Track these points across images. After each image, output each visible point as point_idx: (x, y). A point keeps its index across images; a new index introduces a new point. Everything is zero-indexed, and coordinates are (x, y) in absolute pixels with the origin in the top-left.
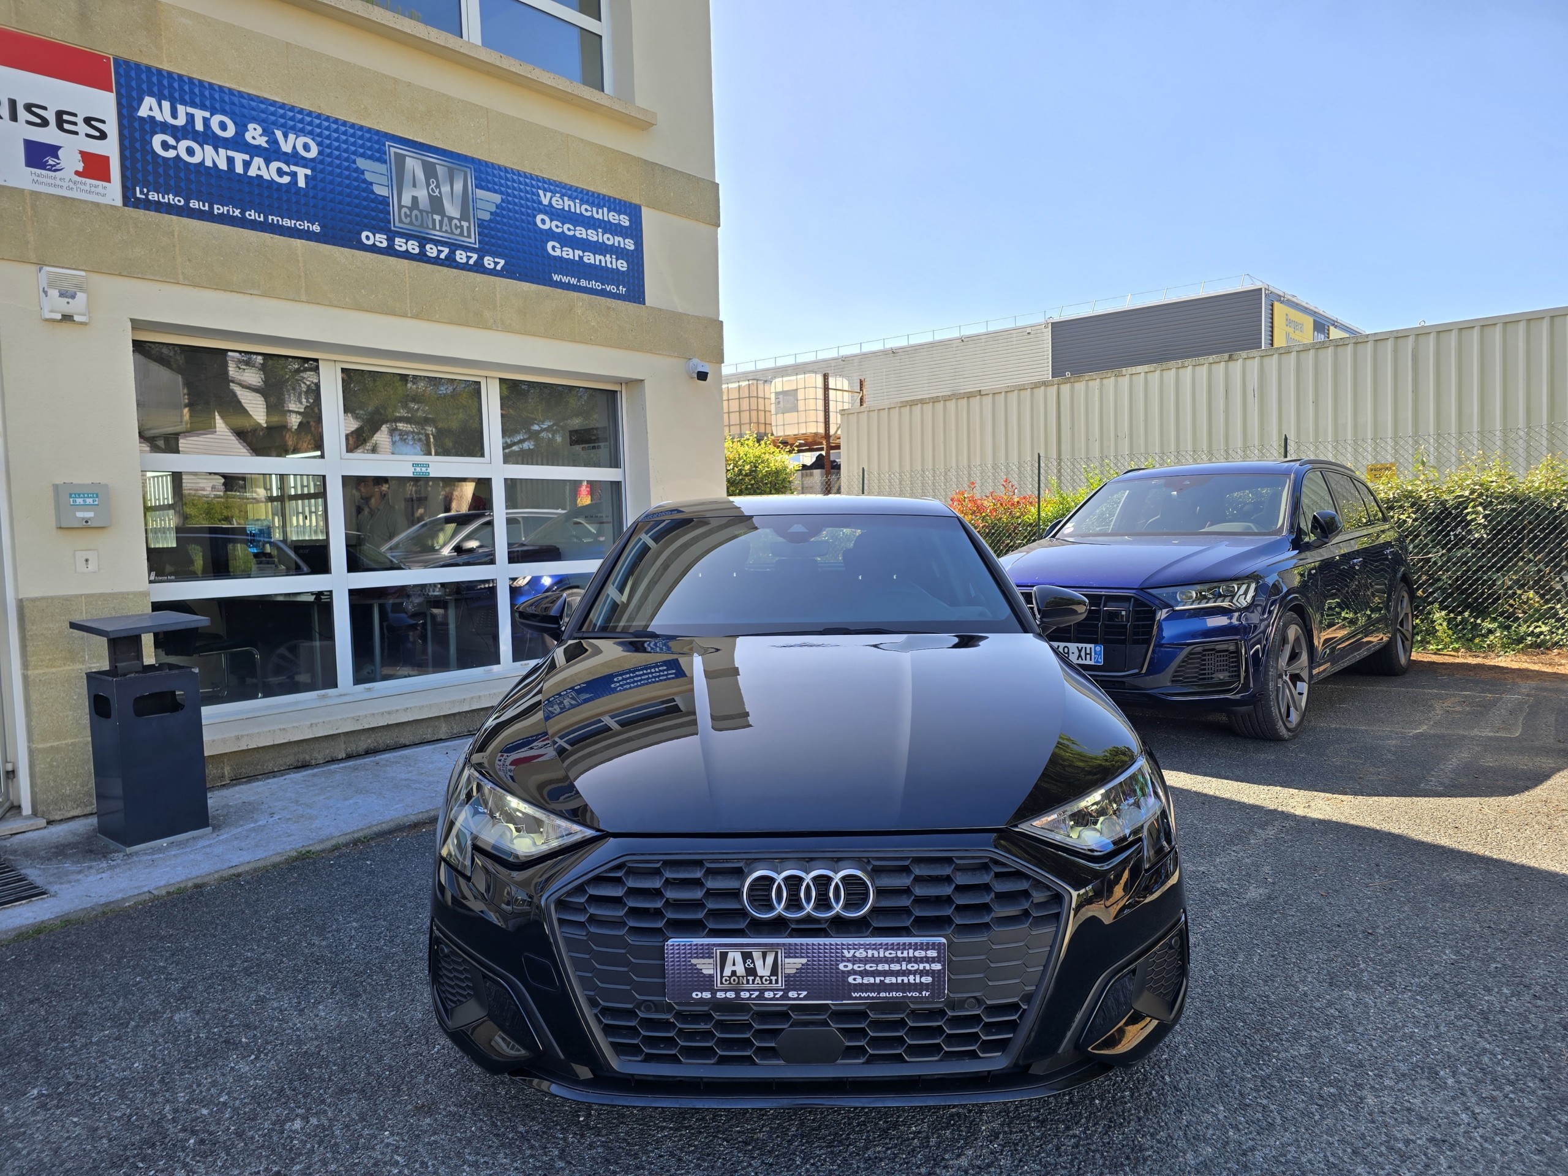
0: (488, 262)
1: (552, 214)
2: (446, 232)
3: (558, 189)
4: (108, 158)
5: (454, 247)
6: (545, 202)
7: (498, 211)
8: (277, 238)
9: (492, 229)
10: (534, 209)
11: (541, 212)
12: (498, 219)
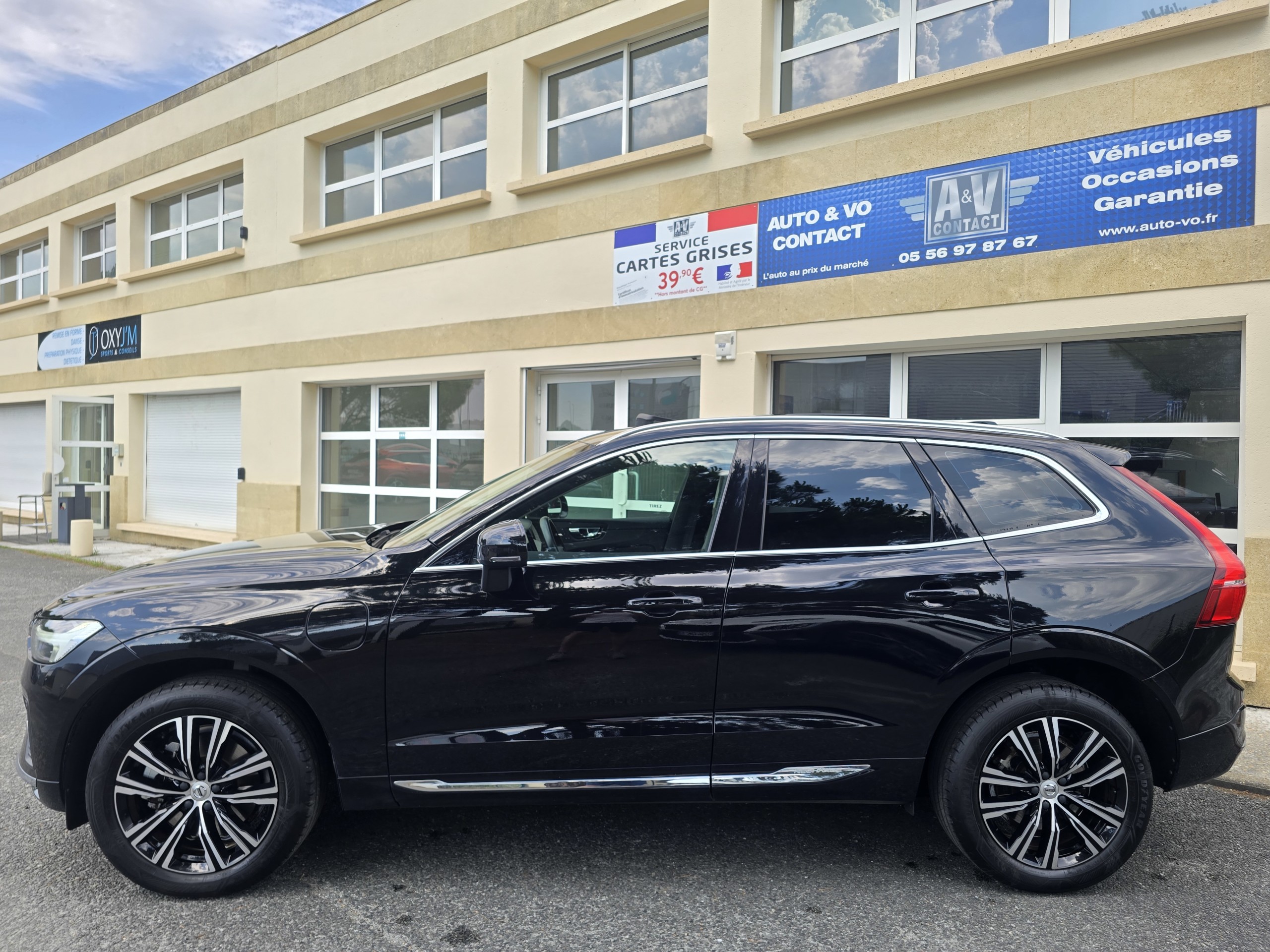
0: (1018, 243)
1: (1106, 169)
2: (975, 230)
3: (1116, 141)
4: (750, 264)
5: (980, 241)
6: (1095, 159)
7: (1034, 192)
8: (839, 280)
9: (1025, 211)
10: (1081, 173)
11: (1089, 172)
12: (1033, 199)
